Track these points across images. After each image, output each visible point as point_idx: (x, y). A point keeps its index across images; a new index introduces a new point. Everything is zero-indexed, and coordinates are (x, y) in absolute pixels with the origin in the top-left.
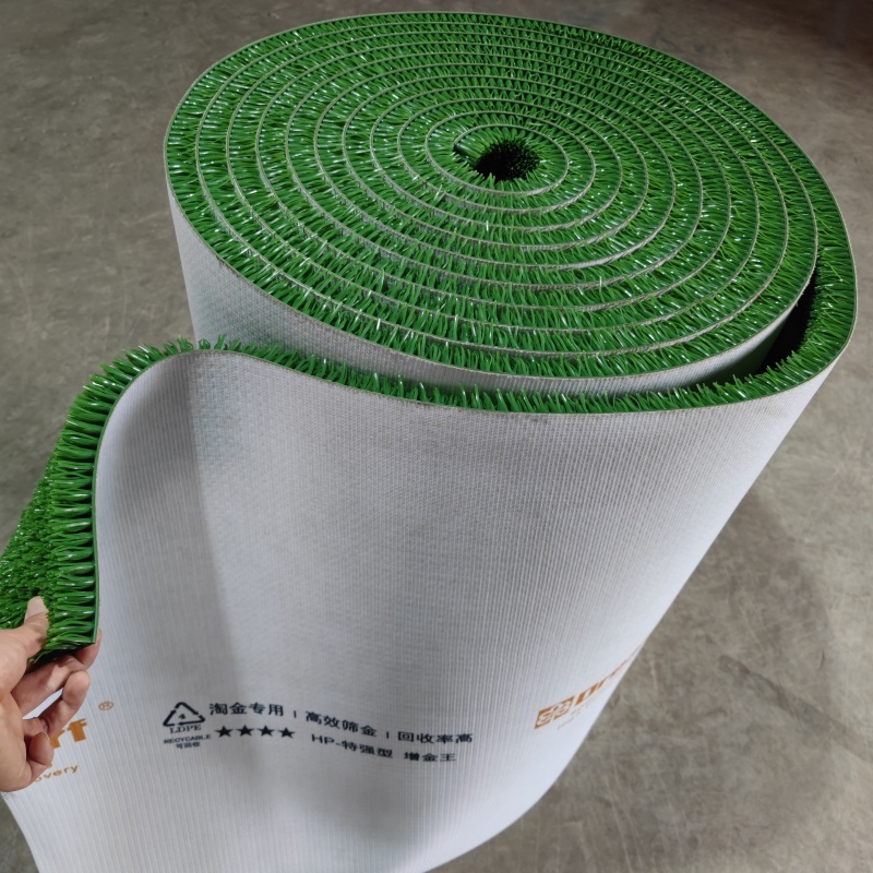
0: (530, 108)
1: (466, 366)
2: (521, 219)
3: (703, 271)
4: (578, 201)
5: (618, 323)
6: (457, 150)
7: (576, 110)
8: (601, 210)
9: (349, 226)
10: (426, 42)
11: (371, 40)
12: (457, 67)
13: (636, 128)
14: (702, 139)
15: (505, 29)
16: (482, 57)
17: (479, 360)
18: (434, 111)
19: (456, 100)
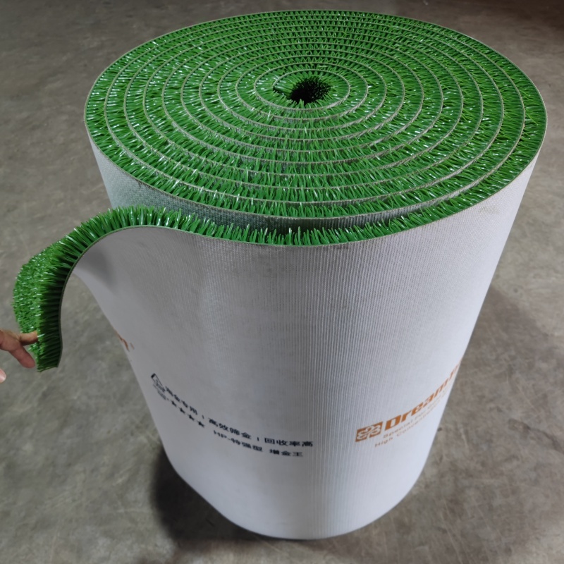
0: (317, 58)
1: (316, 216)
3: (454, 131)
4: (361, 106)
5: (408, 172)
6: (275, 90)
7: (347, 54)
8: (377, 109)
9: (217, 146)
10: (238, 33)
11: (203, 38)
12: (262, 43)
13: (387, 57)
14: (431, 56)
15: (286, 17)
16: (277, 35)
17: (324, 211)
18: (256, 70)
19: (269, 61)
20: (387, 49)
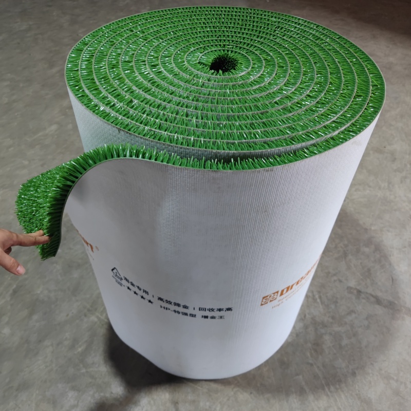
3: (327, 91)
4: (262, 74)
6: (200, 63)
7: (244, 38)
8: (273, 76)
14: (301, 40)
20: (271, 34)
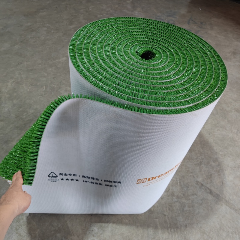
0: (155, 42)
1: (136, 103)
2: (151, 70)
3: (192, 84)
4: (165, 66)
5: (172, 95)
6: (136, 52)
7: (166, 43)
8: (170, 68)
9: (111, 69)
10: (130, 25)
12: (137, 31)
13: (180, 48)
14: (196, 52)
15: (150, 22)
16: (144, 29)
17: (139, 102)
18: (132, 42)
19: (137, 40)
